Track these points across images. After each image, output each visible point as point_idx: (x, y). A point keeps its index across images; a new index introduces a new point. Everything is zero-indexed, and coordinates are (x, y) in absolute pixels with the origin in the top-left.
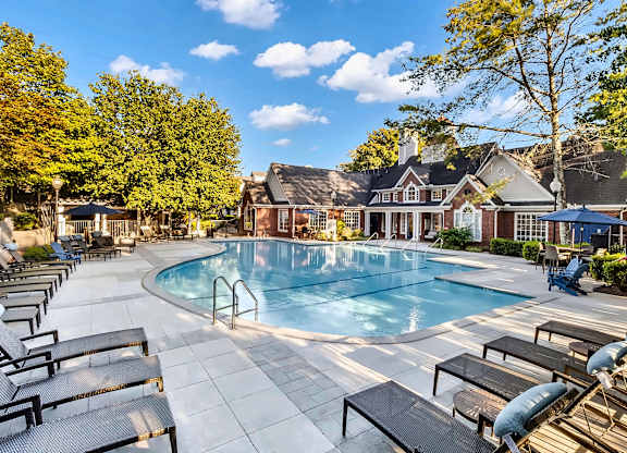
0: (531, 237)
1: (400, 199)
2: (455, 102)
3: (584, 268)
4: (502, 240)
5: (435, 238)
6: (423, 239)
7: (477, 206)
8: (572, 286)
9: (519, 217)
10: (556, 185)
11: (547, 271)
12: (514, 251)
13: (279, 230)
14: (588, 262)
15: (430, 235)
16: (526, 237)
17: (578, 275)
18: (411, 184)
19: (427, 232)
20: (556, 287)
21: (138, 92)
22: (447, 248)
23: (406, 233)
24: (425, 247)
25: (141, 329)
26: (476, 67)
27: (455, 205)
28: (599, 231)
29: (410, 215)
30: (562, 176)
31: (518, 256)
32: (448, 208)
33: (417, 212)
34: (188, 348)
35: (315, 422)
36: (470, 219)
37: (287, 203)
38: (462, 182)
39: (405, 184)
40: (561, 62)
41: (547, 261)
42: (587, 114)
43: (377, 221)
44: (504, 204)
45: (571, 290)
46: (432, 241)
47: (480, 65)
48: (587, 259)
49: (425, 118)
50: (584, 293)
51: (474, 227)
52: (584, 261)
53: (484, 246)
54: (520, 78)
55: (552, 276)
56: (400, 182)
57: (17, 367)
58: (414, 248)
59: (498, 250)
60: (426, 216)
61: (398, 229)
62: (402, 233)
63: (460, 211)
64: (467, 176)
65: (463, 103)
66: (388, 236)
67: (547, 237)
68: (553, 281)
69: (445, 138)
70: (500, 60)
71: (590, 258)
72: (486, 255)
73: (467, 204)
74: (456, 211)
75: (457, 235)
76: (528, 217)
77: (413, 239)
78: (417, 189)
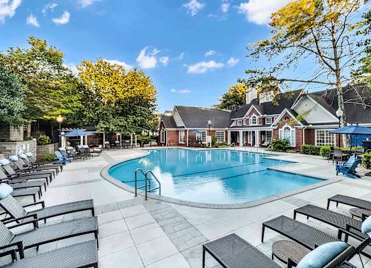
0: (325, 143)
1: (248, 123)
2: (278, 66)
3: (359, 161)
4: (308, 145)
5: (268, 145)
6: (261, 146)
7: (292, 126)
8: (351, 173)
9: (318, 132)
10: (340, 112)
11: (335, 164)
12: (315, 152)
13: (180, 142)
14: (361, 158)
15: (266, 144)
16: (322, 144)
17: (355, 165)
18: (254, 115)
19: (263, 142)
20: (341, 173)
21: (102, 69)
22: (275, 151)
23: (251, 143)
24: (262, 151)
25: (92, 200)
26: (289, 45)
27: (279, 126)
28: (367, 139)
29: (254, 132)
30: (343, 107)
31: (318, 155)
32: (276, 127)
33: (257, 131)
34: (118, 211)
35: (186, 259)
36: (289, 134)
37: (184, 127)
38: (283, 113)
39: (250, 114)
40: (341, 40)
41: (335, 158)
42: (358, 71)
43: (234, 136)
44: (308, 124)
45: (351, 174)
46: (266, 147)
47: (292, 44)
48: (360, 156)
49: (260, 77)
50: (359, 177)
51: (291, 139)
52: (358, 158)
53: (296, 150)
54: (316, 51)
55: (338, 166)
56: (247, 114)
57: (18, 223)
58: (256, 151)
59: (306, 152)
60: (262, 133)
61: (247, 141)
62: (249, 143)
63: (283, 129)
64: (286, 109)
65: (282, 67)
66: (241, 144)
67: (335, 143)
68: (339, 169)
69: (272, 88)
70: (304, 41)
71: (363, 156)
72: (298, 154)
73: (286, 125)
74: (280, 130)
75: (281, 143)
76: (323, 132)
77: (256, 146)
78: (257, 117)
